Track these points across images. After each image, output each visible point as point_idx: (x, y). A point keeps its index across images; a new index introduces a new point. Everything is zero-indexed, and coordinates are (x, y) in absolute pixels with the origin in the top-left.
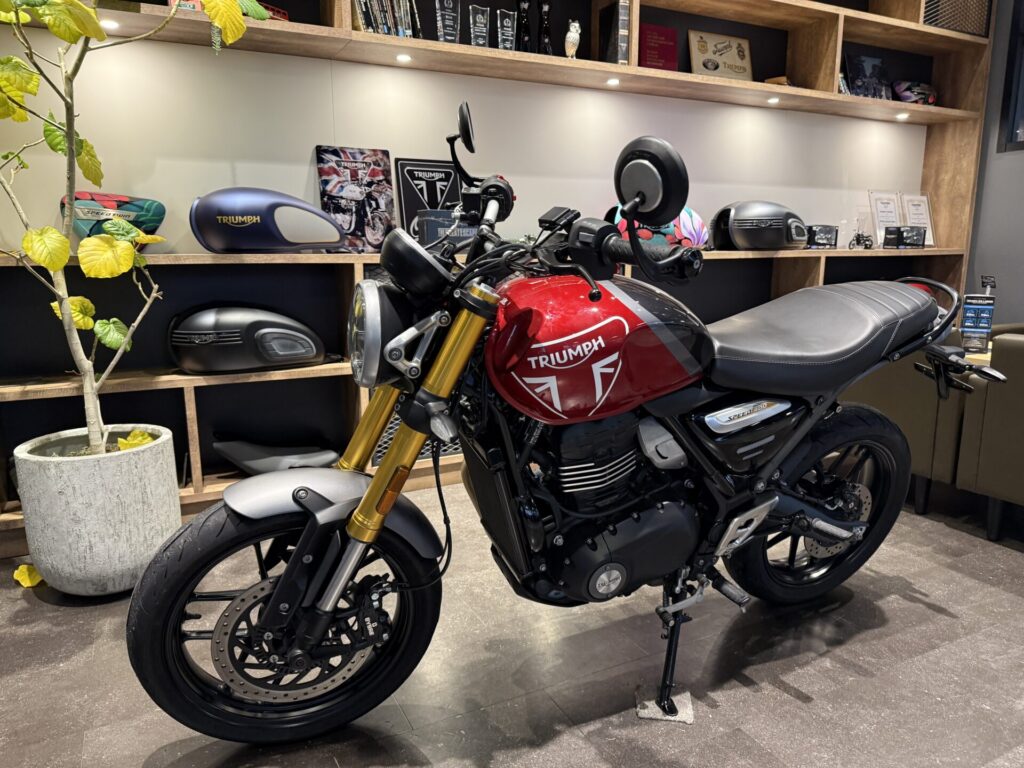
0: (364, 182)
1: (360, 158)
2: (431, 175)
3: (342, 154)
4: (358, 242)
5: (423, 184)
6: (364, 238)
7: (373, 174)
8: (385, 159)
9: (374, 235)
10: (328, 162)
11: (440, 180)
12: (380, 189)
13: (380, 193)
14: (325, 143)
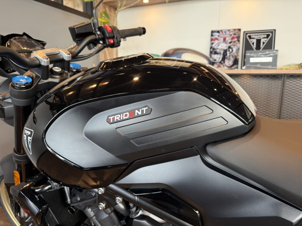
1: (228, 33)
2: (259, 36)
3: (221, 32)
4: (222, 66)
5: (255, 41)
6: (224, 64)
7: (233, 38)
8: (239, 32)
9: (229, 62)
10: (214, 36)
11: (264, 38)
12: (234, 44)
13: (234, 46)
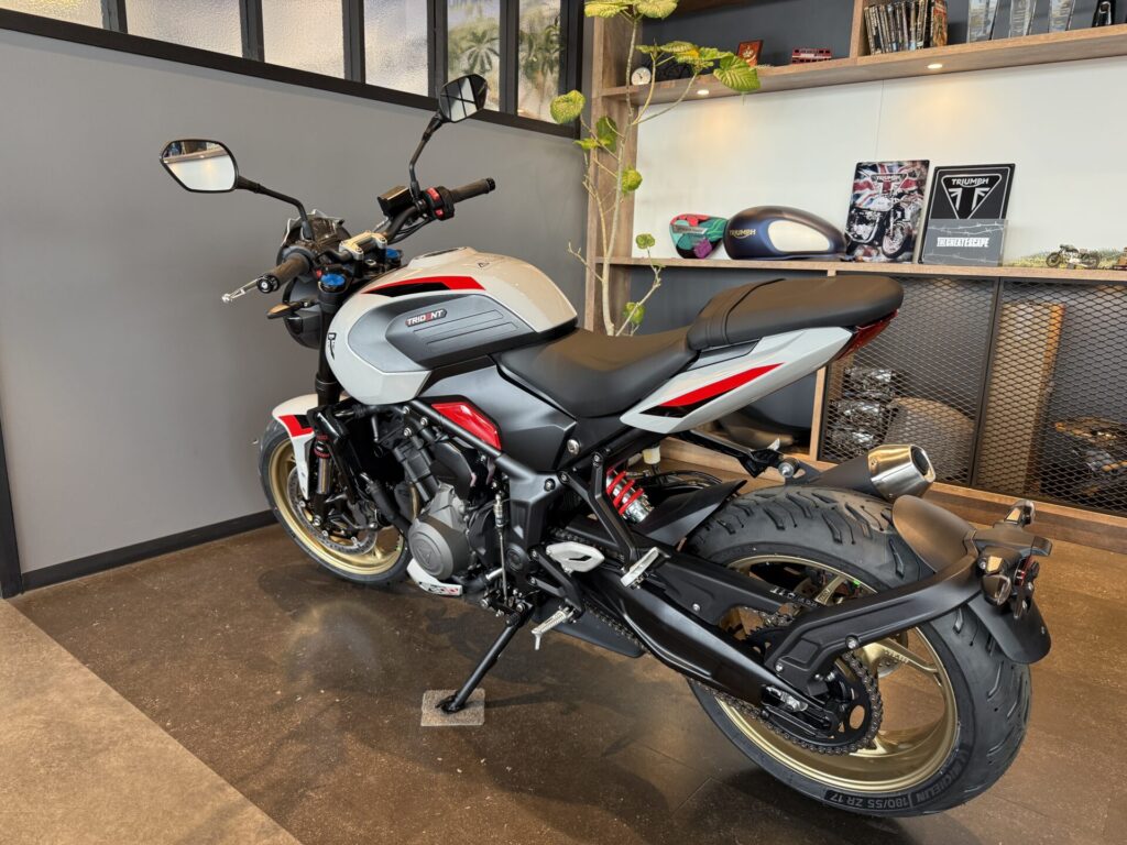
0: (895, 194)
1: (896, 170)
2: (971, 181)
3: (879, 169)
4: (874, 252)
5: (959, 192)
6: (880, 248)
7: (907, 184)
8: (923, 169)
9: (891, 245)
10: (865, 177)
11: (981, 186)
12: (909, 199)
13: (909, 203)
14: (865, 160)
